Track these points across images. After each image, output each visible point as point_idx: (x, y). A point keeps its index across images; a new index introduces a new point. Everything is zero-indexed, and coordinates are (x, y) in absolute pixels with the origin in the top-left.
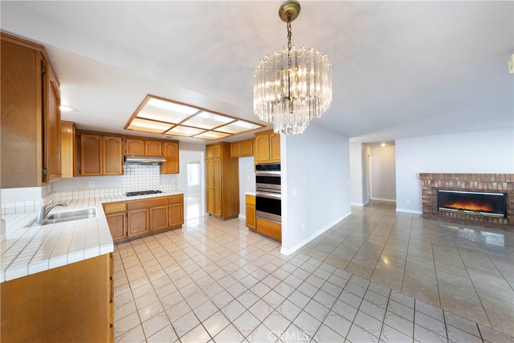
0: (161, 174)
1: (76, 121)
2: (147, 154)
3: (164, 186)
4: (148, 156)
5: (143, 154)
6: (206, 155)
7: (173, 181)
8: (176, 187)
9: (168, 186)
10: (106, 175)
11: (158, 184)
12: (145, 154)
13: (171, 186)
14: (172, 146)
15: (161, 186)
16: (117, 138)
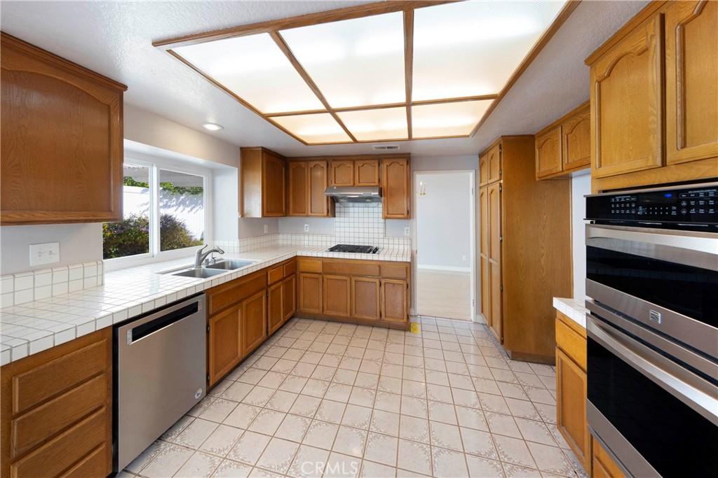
0: (386, 218)
1: (264, 146)
2: (357, 184)
3: (391, 241)
4: (357, 186)
5: (352, 184)
6: (479, 178)
7: (405, 234)
8: (411, 245)
9: (396, 241)
10: (311, 216)
11: (381, 236)
12: (354, 184)
13: (401, 241)
14: (397, 165)
15: (386, 241)
16: (322, 162)
